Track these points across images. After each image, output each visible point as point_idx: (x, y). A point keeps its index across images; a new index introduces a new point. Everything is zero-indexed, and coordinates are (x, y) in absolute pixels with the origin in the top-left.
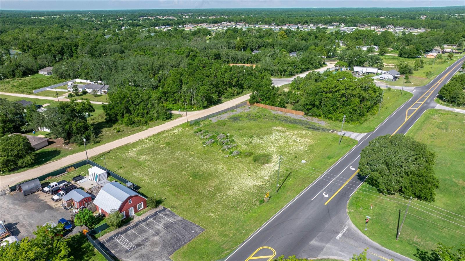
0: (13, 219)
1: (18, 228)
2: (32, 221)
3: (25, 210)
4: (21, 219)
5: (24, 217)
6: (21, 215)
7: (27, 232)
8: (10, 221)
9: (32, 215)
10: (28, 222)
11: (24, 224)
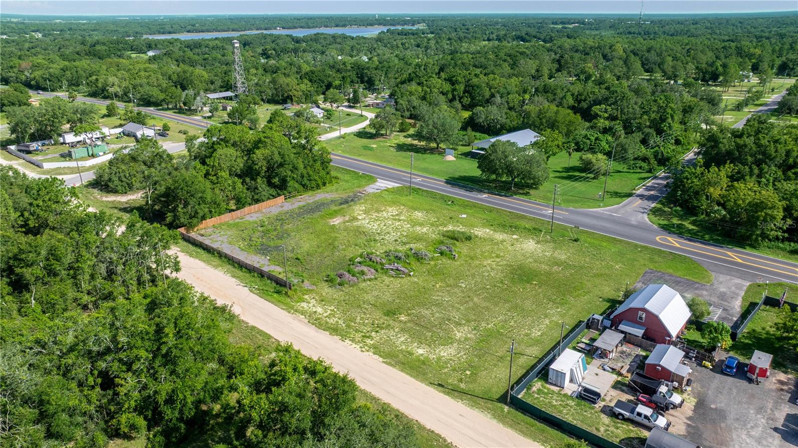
0: (770, 440)
1: (782, 421)
2: (752, 412)
3: (734, 436)
4: (760, 429)
5: (752, 428)
6: (750, 436)
7: (779, 408)
8: (779, 442)
9: (738, 419)
10: (759, 416)
11: (768, 419)
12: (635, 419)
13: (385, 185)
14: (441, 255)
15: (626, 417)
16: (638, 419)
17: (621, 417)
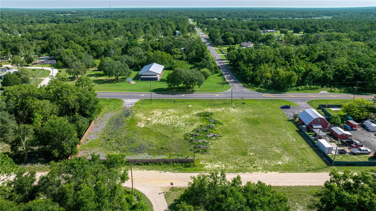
12: (362, 152)
13: (132, 102)
14: (215, 124)
15: (359, 153)
16: (363, 152)
17: (357, 154)
